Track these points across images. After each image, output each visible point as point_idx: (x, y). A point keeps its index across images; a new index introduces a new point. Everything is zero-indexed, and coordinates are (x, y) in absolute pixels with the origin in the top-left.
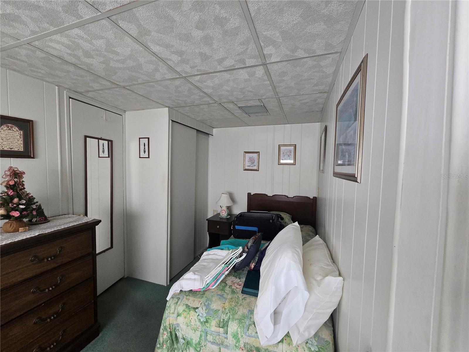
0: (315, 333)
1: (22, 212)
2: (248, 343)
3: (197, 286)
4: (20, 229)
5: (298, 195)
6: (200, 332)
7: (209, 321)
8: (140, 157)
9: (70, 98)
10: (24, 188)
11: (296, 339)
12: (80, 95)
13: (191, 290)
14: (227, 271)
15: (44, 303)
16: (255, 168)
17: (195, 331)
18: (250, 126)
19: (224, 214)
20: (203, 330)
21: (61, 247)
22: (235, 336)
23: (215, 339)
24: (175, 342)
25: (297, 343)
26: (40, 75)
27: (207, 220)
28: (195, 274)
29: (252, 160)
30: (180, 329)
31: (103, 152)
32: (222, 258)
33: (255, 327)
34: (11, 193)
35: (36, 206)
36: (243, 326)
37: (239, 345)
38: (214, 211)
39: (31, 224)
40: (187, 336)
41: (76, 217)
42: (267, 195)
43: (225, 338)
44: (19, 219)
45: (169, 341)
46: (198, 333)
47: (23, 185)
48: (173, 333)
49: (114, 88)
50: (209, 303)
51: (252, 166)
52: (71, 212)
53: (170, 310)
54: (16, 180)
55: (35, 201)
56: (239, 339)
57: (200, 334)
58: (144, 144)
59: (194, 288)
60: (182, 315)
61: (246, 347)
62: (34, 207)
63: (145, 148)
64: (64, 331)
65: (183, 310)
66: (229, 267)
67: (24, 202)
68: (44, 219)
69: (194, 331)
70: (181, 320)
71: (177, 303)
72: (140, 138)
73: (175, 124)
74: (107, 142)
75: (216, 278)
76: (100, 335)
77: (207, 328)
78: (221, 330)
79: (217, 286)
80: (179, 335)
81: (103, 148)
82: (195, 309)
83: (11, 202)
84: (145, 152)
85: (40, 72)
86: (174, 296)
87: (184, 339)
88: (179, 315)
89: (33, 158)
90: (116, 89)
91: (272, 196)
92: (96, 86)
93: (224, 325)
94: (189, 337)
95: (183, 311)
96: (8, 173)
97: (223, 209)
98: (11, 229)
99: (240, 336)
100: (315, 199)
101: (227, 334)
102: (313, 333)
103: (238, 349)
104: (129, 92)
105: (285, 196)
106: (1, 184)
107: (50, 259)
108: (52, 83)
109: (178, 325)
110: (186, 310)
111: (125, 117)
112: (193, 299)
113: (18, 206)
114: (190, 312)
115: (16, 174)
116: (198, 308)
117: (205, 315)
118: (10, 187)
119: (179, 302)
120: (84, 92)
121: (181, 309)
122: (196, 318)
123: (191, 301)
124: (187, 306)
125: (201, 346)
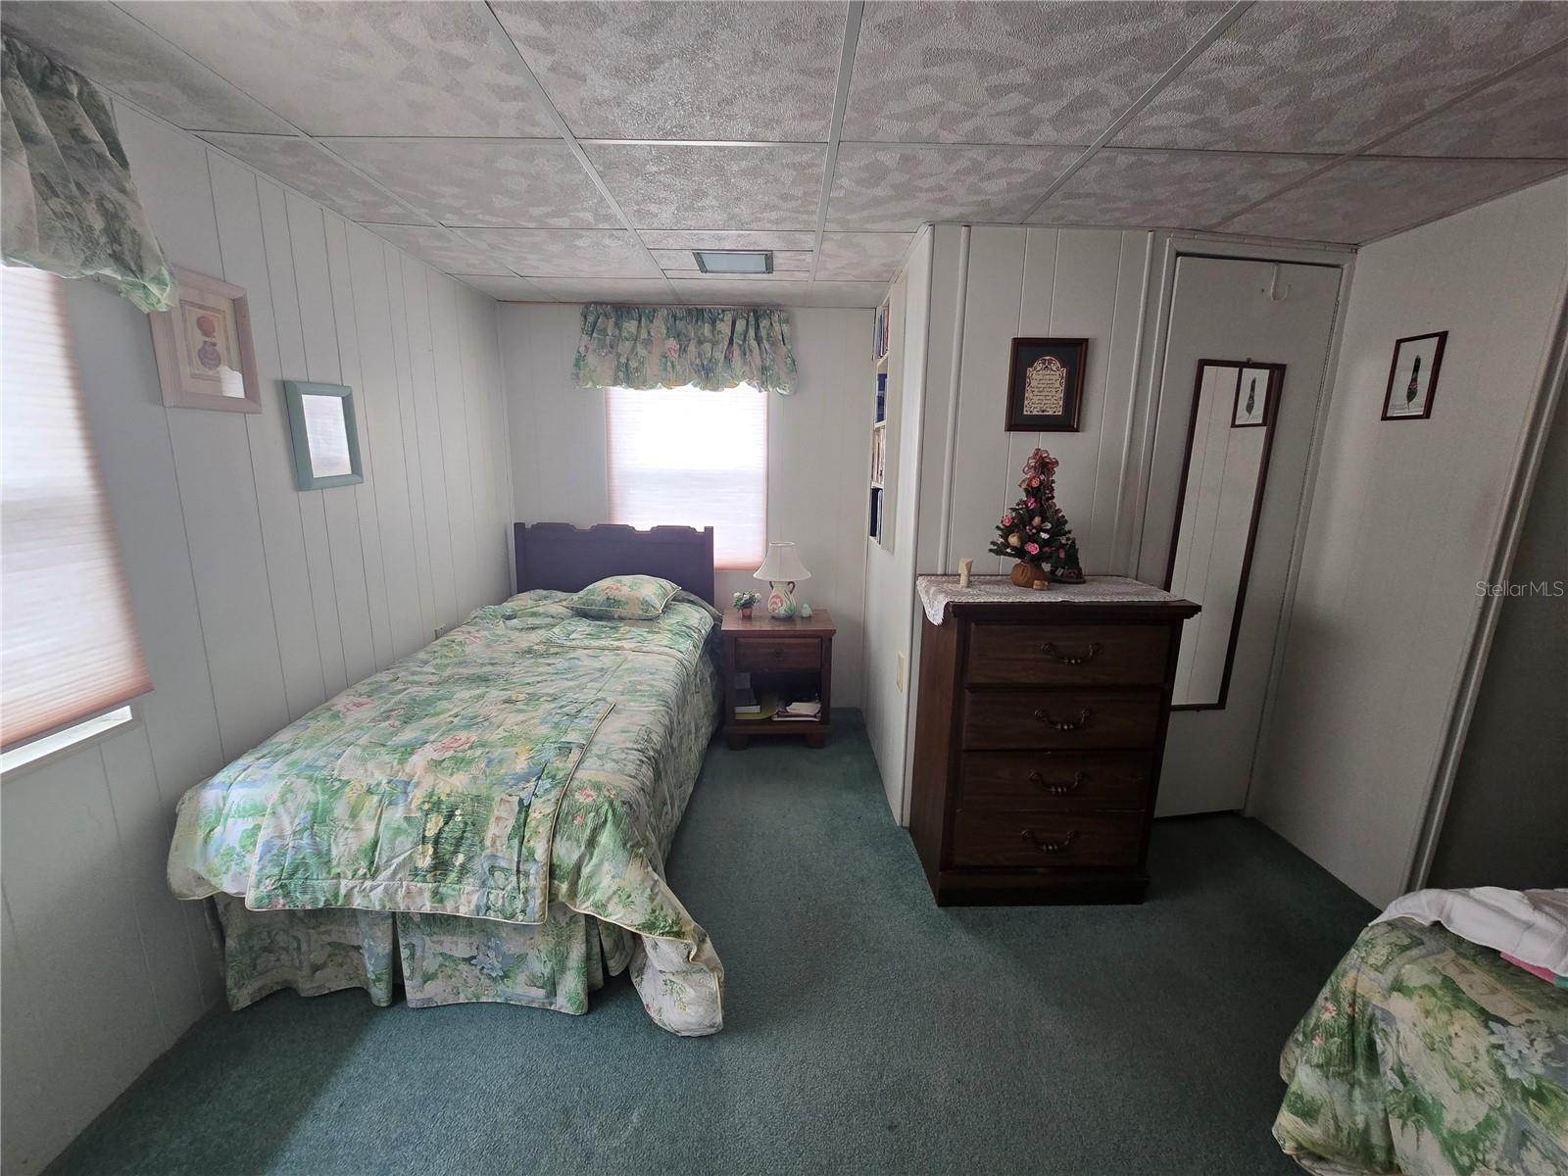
1: (1044, 546)
3: (1534, 948)
4: (1036, 582)
6: (1491, 1108)
7: (1555, 1102)
8: (1384, 418)
9: (1179, 254)
10: (1053, 497)
12: (1208, 237)
13: (1495, 953)
15: (1051, 750)
17: (1463, 1087)
20: (1509, 1111)
21: (1098, 644)
26: (1117, 215)
30: (1395, 1037)
31: (1250, 408)
34: (1032, 505)
35: (1068, 539)
39: (1053, 580)
40: (1419, 1076)
41: (1140, 586)
44: (1036, 561)
45: (1337, 1038)
46: (1478, 1106)
47: (1052, 490)
48: (1363, 1030)
49: (1320, 172)
52: (1133, 573)
53: (1368, 954)
54: (1042, 477)
55: (1067, 527)
57: (1488, 1116)
58: (1418, 361)
59: (1514, 952)
60: (1416, 998)
62: (1063, 542)
63: (1414, 380)
64: (1077, 834)
65: (1423, 983)
67: (1049, 526)
68: (1077, 577)
69: (1458, 1082)
70: (1402, 1007)
71: (1404, 949)
72: (1400, 342)
74: (1268, 371)
80: (1386, 1052)
81: (1252, 397)
82: (1489, 1016)
83: (1030, 524)
84: (1411, 394)
85: (1117, 209)
86: (1399, 924)
87: (1403, 1079)
88: (1398, 986)
89: (1077, 431)
90: (1329, 174)
92: (1257, 190)
94: (1427, 1087)
95: (1423, 988)
96: (1032, 463)
98: (1022, 578)
104: (1379, 164)
106: (1020, 486)
107: (1073, 661)
108: (1137, 227)
109: (1389, 1018)
110: (1440, 993)
111: (1353, 267)
112: (1490, 980)
113: (1039, 532)
114: (1455, 1012)
115: (1044, 465)
116: (1505, 1023)
117: (1538, 1070)
118: (1032, 492)
119: (1414, 952)
120: (1219, 224)
121: (1415, 974)
122: (1482, 1051)
123: (1476, 983)
124: (1448, 983)
125: (1480, 1157)
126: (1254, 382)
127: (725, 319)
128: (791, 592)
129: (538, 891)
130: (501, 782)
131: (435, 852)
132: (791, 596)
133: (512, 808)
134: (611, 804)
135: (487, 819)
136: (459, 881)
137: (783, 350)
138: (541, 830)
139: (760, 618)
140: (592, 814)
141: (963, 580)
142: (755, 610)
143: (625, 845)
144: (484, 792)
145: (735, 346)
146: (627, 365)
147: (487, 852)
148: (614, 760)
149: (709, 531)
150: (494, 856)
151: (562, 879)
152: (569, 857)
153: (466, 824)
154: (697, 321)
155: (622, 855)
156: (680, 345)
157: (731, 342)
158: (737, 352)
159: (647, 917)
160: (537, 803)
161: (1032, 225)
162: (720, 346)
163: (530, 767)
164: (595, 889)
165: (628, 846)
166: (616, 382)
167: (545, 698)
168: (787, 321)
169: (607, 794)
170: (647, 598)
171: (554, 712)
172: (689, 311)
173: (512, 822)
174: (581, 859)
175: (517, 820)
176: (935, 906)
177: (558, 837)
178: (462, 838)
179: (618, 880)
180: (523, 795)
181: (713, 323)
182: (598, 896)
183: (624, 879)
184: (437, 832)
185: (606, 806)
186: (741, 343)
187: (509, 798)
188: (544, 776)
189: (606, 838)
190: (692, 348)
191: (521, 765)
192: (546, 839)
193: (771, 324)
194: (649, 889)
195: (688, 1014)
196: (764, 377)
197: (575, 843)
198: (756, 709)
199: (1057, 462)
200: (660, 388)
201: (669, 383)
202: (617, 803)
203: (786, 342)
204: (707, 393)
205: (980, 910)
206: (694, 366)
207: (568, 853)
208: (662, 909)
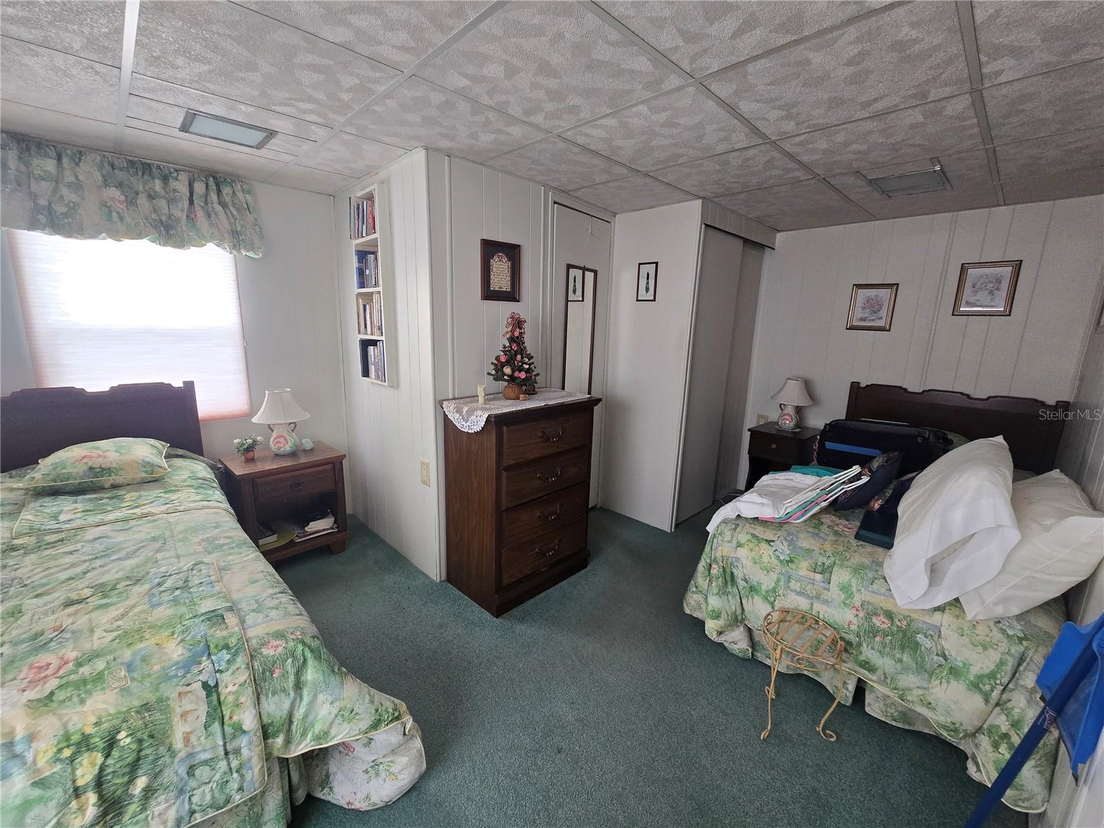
0: (1020, 612)
1: (527, 373)
2: (870, 601)
3: (767, 511)
4: (521, 396)
5: (1006, 394)
6: (778, 574)
7: (795, 560)
8: (637, 300)
9: (555, 203)
10: (525, 343)
11: (972, 610)
12: (567, 195)
13: (757, 518)
14: (825, 501)
15: (545, 495)
16: (881, 323)
17: (768, 572)
18: (879, 220)
19: (788, 423)
20: (783, 572)
22: (845, 588)
23: (804, 589)
24: (729, 583)
25: (975, 616)
27: (749, 430)
28: (762, 497)
29: (873, 305)
30: (741, 567)
31: (574, 291)
32: (806, 486)
33: (886, 582)
34: (515, 347)
36: (862, 578)
37: (851, 602)
38: (760, 417)
40: (751, 577)
42: (905, 390)
43: (825, 589)
45: (720, 579)
46: (774, 576)
47: (524, 338)
48: (728, 570)
49: (628, 177)
50: (793, 539)
51: (873, 320)
52: (549, 385)
53: (724, 538)
55: (533, 361)
56: (852, 593)
57: (778, 578)
58: (648, 274)
59: (762, 515)
60: (746, 546)
61: (866, 607)
63: (648, 283)
64: (560, 541)
66: (829, 496)
67: (527, 360)
68: (535, 390)
69: (765, 571)
70: (742, 553)
71: (735, 529)
72: (640, 264)
73: (710, 231)
74: (593, 274)
75: (805, 507)
76: (589, 568)
77: (791, 570)
78: (819, 577)
79: (803, 522)
80: (738, 573)
81: (575, 285)
82: (769, 542)
83: (515, 359)
84: (647, 290)
85: (537, 170)
86: (723, 524)
87: (746, 581)
88: (739, 545)
89: (519, 301)
90: (630, 179)
91: (919, 393)
92: (600, 178)
93: (826, 571)
94: (755, 580)
95: (747, 541)
96: (510, 320)
97: (786, 411)
98: (512, 394)
99: (854, 589)
100: (1064, 406)
101: (829, 583)
102: (1016, 611)
103: (848, 607)
105: (962, 393)
106: (505, 336)
107: (555, 440)
108: (539, 183)
109: (738, 559)
110: (753, 541)
111: (614, 223)
112: (762, 529)
113: (522, 364)
114: (760, 545)
115: (518, 323)
116: (773, 541)
117: (788, 552)
118: (512, 340)
119: (738, 529)
120: (573, 190)
121: (743, 537)
122: (772, 554)
123: (759, 531)
124: (754, 536)
125: (777, 594)
126: (575, 277)
127: (179, 178)
128: (293, 431)
129: (255, 760)
130: (167, 678)
131: (101, 797)
132: (293, 434)
133: (197, 697)
134: (304, 643)
135: (168, 722)
136: (144, 808)
137: (250, 218)
138: (242, 699)
139: (263, 459)
140: (290, 660)
141: (481, 400)
142: (257, 453)
143: (333, 671)
144: (151, 697)
145: (198, 208)
146: (49, 208)
147: (182, 755)
148: (273, 608)
149: (189, 386)
150: (191, 755)
151: (275, 736)
152: (281, 710)
153: (140, 741)
154: (143, 175)
155: (334, 680)
156: (126, 196)
157: (191, 202)
158: (200, 214)
159: (373, 718)
160: (225, 678)
161: (488, 166)
162: (180, 205)
163: (190, 650)
164: (312, 725)
165: (336, 670)
166: (33, 225)
167: (124, 583)
168: (249, 192)
169: (293, 637)
170: (147, 460)
171: (154, 591)
172: (132, 163)
173: (203, 709)
174: (293, 705)
175: (209, 704)
176: (495, 619)
177: (263, 698)
178: (138, 759)
179: (338, 703)
180: (203, 677)
181: (165, 179)
182: (318, 728)
183: (344, 700)
184: (96, 771)
185: (300, 647)
186: (203, 204)
187: (189, 688)
188: (213, 650)
189: (312, 674)
190: (142, 200)
191: (176, 652)
192: (253, 706)
193: (234, 191)
194: (368, 696)
195: (402, 780)
196: (236, 239)
197: (283, 695)
198: (274, 538)
199: (525, 321)
200: (104, 239)
201: (116, 235)
202: (308, 640)
203: (251, 211)
204: (169, 250)
205: (520, 608)
206: (151, 221)
207: (275, 707)
208: (382, 705)
